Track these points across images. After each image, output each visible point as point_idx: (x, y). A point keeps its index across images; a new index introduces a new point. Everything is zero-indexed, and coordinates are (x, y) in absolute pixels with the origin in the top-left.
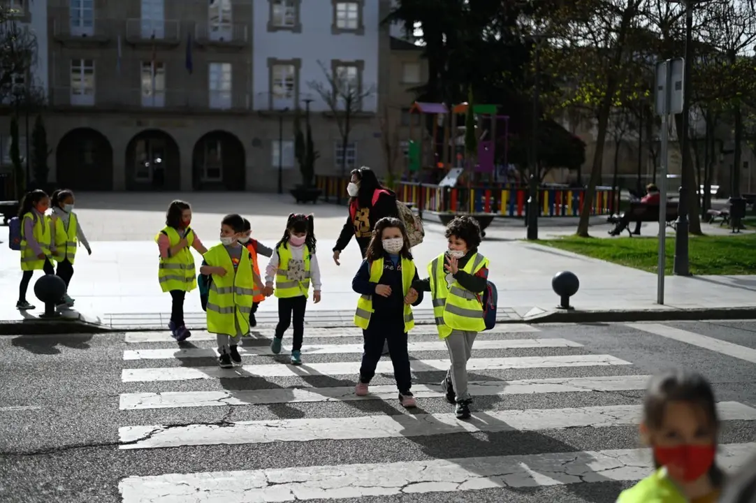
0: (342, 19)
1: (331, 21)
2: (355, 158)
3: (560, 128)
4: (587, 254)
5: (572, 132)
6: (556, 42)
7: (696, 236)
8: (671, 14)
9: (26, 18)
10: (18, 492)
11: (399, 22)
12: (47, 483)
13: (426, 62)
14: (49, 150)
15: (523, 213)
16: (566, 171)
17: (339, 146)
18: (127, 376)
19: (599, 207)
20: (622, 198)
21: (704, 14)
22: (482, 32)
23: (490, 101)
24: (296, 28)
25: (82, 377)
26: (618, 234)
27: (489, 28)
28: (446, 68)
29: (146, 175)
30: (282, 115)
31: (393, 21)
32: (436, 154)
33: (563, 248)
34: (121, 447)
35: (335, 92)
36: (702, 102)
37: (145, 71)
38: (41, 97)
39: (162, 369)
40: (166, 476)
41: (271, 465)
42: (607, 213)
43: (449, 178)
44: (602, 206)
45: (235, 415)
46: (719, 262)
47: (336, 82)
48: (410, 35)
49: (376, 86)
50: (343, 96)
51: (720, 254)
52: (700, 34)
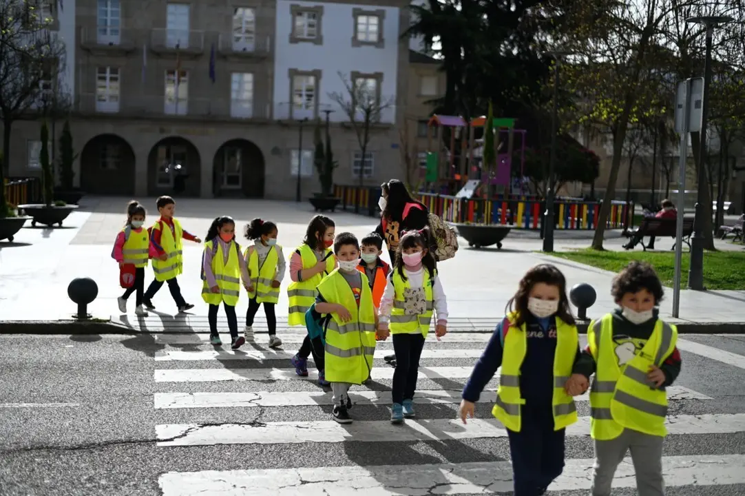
0: (362, 32)
1: (352, 35)
2: (372, 168)
3: (574, 141)
4: (603, 266)
5: (586, 146)
6: (575, 58)
7: (711, 252)
8: (689, 33)
9: (55, 26)
10: (64, 485)
11: (418, 36)
12: (91, 477)
13: (444, 76)
14: (74, 155)
15: (539, 226)
16: (580, 185)
17: (356, 156)
18: (160, 376)
19: (613, 221)
20: (636, 212)
21: (722, 33)
22: (500, 46)
23: (507, 115)
24: (318, 40)
25: (117, 376)
26: (632, 248)
27: (506, 43)
28: (463, 81)
29: (167, 181)
30: (302, 125)
31: (413, 35)
32: (454, 166)
33: (579, 261)
34: (159, 444)
35: (355, 103)
36: (717, 120)
37: (169, 79)
38: (69, 103)
39: (192, 370)
40: (203, 472)
41: (304, 465)
42: (621, 227)
43: (465, 190)
44: (616, 220)
45: (266, 416)
46: (733, 278)
47: (356, 94)
48: (428, 48)
49: (394, 99)
50: (363, 107)
51: (733, 270)
52: (717, 53)
